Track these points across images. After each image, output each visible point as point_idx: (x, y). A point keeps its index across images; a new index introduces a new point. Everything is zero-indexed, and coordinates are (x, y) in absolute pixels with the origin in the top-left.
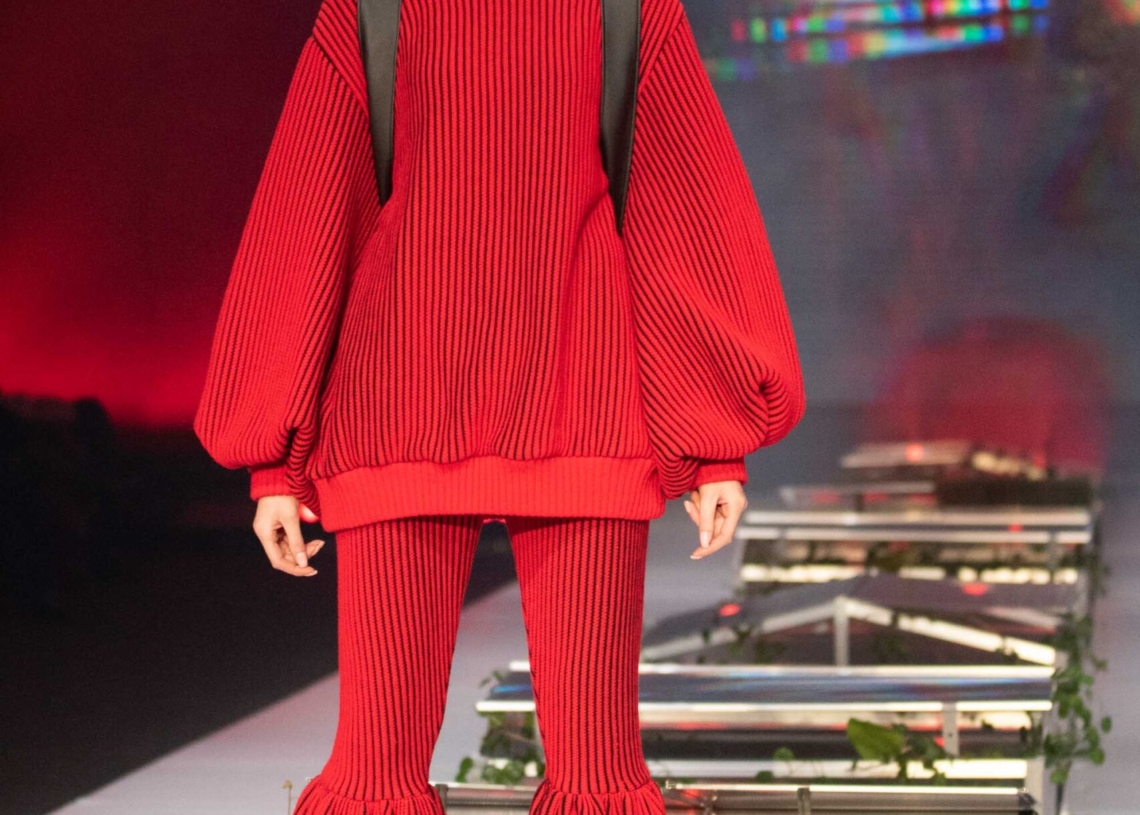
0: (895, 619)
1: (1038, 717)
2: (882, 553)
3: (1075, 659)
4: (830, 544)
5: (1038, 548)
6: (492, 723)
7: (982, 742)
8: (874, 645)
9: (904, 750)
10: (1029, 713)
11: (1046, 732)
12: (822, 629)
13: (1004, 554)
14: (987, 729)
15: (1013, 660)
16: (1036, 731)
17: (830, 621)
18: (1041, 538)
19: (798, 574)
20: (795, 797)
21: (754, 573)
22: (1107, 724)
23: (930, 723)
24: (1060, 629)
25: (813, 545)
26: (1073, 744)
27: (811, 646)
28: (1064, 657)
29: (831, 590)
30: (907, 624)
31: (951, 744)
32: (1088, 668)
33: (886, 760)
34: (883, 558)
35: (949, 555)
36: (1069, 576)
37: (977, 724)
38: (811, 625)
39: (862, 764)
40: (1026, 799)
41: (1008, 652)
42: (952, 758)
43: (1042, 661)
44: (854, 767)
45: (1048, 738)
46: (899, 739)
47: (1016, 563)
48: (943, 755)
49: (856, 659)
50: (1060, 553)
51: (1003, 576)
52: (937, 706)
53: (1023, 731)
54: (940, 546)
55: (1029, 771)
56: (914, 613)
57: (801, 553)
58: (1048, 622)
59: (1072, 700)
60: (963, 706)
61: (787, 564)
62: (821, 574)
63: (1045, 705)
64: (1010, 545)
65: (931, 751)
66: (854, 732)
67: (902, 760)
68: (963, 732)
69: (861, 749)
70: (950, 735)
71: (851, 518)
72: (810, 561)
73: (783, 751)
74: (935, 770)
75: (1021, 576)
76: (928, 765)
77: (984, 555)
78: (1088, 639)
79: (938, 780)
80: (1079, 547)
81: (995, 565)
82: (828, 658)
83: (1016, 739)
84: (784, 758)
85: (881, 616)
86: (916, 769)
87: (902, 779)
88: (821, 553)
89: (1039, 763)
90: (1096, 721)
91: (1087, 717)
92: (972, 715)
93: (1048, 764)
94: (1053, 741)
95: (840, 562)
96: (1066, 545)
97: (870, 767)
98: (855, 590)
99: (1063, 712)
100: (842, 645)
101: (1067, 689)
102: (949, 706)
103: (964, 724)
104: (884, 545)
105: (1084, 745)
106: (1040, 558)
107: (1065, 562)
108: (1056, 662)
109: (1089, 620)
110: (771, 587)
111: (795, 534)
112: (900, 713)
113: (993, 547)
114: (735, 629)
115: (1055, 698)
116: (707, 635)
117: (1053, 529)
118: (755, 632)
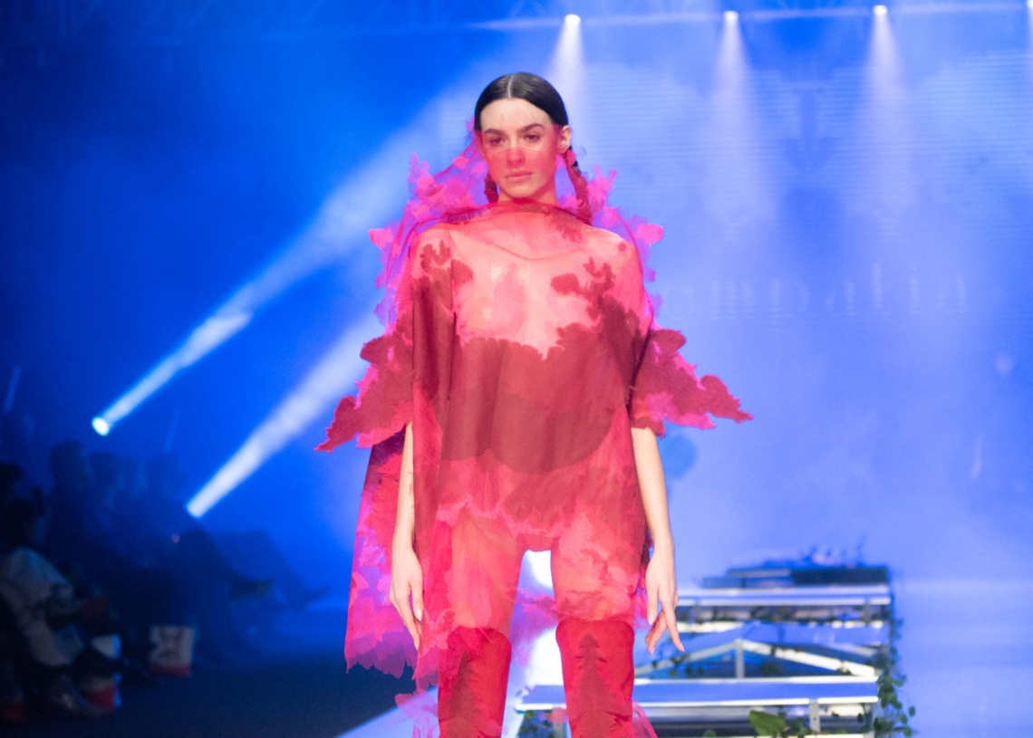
0: (773, 652)
1: (868, 708)
2: (760, 613)
3: (886, 672)
4: (725, 608)
5: (857, 608)
6: (525, 717)
7: (834, 725)
8: (760, 666)
9: (786, 729)
10: (863, 705)
11: (875, 716)
12: (727, 658)
13: (836, 613)
14: (835, 716)
15: (848, 673)
16: (868, 715)
17: (732, 654)
18: (859, 602)
19: (707, 628)
22: (912, 711)
23: (800, 713)
24: (875, 656)
25: (715, 609)
26: (892, 723)
27: (721, 668)
28: (880, 672)
29: (728, 637)
30: (780, 654)
31: (815, 725)
32: (893, 675)
33: (774, 736)
34: (764, 615)
35: (801, 614)
36: (878, 625)
37: (829, 714)
38: (720, 656)
41: (844, 670)
42: (816, 733)
43: (867, 675)
45: (876, 720)
46: (781, 722)
47: (844, 618)
48: (810, 732)
49: (748, 674)
50: (872, 612)
52: (805, 701)
53: (859, 717)
54: (795, 609)
56: (785, 647)
57: (708, 615)
58: (868, 653)
59: (890, 696)
60: (822, 701)
61: (700, 622)
62: (722, 627)
63: (874, 699)
64: (840, 607)
65: (803, 729)
66: (753, 718)
67: (784, 735)
68: (823, 720)
69: (758, 729)
70: (815, 719)
71: (734, 592)
72: (714, 620)
73: (709, 732)
75: (849, 625)
77: (823, 614)
78: (893, 663)
80: (883, 607)
82: (732, 674)
83: (855, 722)
84: (710, 736)
85: (765, 650)
90: (905, 709)
91: (898, 706)
92: (825, 707)
93: (877, 736)
94: (879, 722)
95: (732, 620)
96: (875, 606)
98: (747, 636)
99: (884, 703)
100: (740, 666)
101: (886, 690)
102: (813, 701)
103: (822, 713)
104: (760, 608)
105: (899, 724)
106: (859, 614)
107: (875, 618)
108: (876, 674)
109: (893, 651)
110: (693, 635)
111: (705, 603)
112: (780, 707)
113: (831, 608)
114: (672, 659)
115: (879, 696)
116: (655, 663)
117: (867, 596)
118: (685, 662)
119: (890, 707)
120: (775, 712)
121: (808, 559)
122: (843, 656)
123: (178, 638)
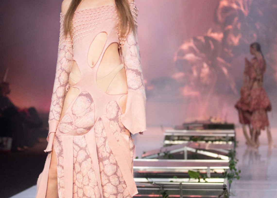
0: (196, 151)
1: (226, 170)
2: (193, 138)
3: (232, 159)
4: (182, 136)
5: (224, 137)
7: (215, 175)
8: (192, 156)
9: (199, 176)
10: (224, 169)
11: (228, 173)
12: (182, 153)
13: (217, 138)
14: (215, 173)
15: (220, 159)
16: (226, 173)
17: (183, 151)
18: (225, 135)
19: (176, 142)
20: (179, 185)
21: (167, 142)
22: (240, 171)
23: (204, 171)
24: (229, 153)
25: (179, 137)
26: (233, 175)
27: (179, 156)
28: (230, 159)
29: (183, 146)
30: (199, 152)
31: (209, 175)
32: (235, 160)
33: (196, 178)
34: (194, 139)
35: (206, 139)
36: (230, 143)
37: (213, 172)
38: (180, 152)
39: (191, 179)
40: (225, 186)
41: (219, 158)
42: (209, 178)
43: (226, 159)
44: (189, 180)
45: (228, 174)
46: (198, 174)
47: (220, 140)
48: (207, 177)
49: (189, 158)
50: (228, 138)
51: (217, 143)
52: (206, 168)
53: (223, 173)
54: (204, 137)
55: (225, 181)
56: (200, 150)
57: (176, 138)
58: (227, 152)
59: (233, 167)
60: (211, 168)
61: (174, 140)
62: (181, 142)
63: (228, 168)
64: (219, 137)
65: (205, 177)
66: (189, 173)
67: (199, 178)
68: (211, 174)
69: (191, 176)
70: (209, 173)
71: (185, 131)
72: (178, 140)
73: (175, 177)
74: (206, 181)
75: (221, 143)
76: (204, 179)
77: (213, 139)
78: (235, 155)
79: (206, 182)
80: (232, 137)
81: (216, 141)
82: (183, 158)
83: (222, 175)
84: (175, 178)
85: (194, 151)
86: (202, 180)
87: (199, 182)
88: (180, 138)
89: (226, 179)
90: (237, 171)
91: (235, 170)
92: (212, 170)
93: (228, 179)
94: (229, 175)
95: (184, 140)
96: (230, 137)
97: (192, 180)
98: (188, 145)
99: (231, 169)
100: (186, 156)
101: (232, 165)
102: (208, 168)
103: (211, 171)
104: (193, 136)
105: (235, 176)
106: (225, 139)
107: (230, 140)
108: (229, 159)
109: (235, 152)
110: (171, 145)
111: (175, 134)
112: (198, 169)
113: (215, 137)
114: (164, 153)
115: (229, 166)
116: (159, 154)
117: (227, 134)
118: (168, 154)
119: (233, 170)
120: (196, 171)
121: (209, 120)
122: (219, 153)
123: (7, 141)
